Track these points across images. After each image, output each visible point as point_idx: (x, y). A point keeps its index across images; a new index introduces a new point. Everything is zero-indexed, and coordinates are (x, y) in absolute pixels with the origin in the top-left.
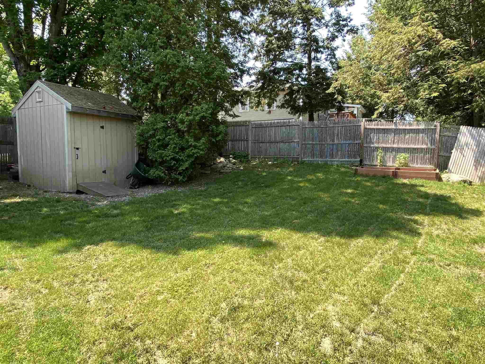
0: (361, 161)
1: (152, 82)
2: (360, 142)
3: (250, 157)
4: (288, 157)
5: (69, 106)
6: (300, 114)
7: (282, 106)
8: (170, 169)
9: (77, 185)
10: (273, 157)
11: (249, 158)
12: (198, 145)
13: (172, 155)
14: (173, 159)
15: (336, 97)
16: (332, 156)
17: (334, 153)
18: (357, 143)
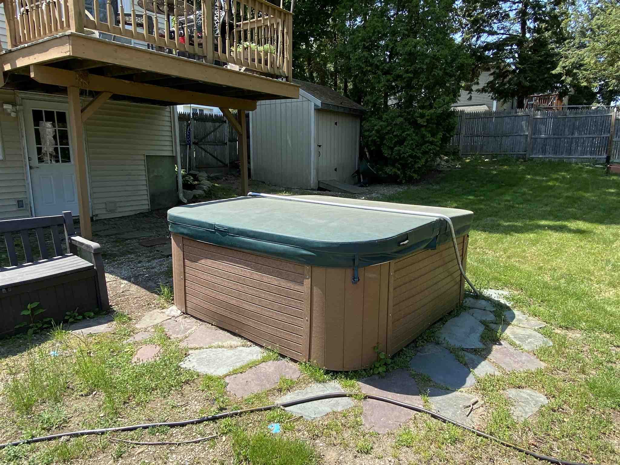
0: (608, 158)
1: (392, 74)
2: (608, 135)
3: (460, 153)
4: (511, 153)
5: (319, 103)
6: (505, 100)
7: (484, 90)
8: (405, 166)
9: (319, 182)
10: (490, 153)
11: (460, 155)
12: (436, 140)
13: (410, 152)
14: (410, 156)
15: (563, 78)
16: (569, 152)
17: (573, 148)
18: (603, 137)
